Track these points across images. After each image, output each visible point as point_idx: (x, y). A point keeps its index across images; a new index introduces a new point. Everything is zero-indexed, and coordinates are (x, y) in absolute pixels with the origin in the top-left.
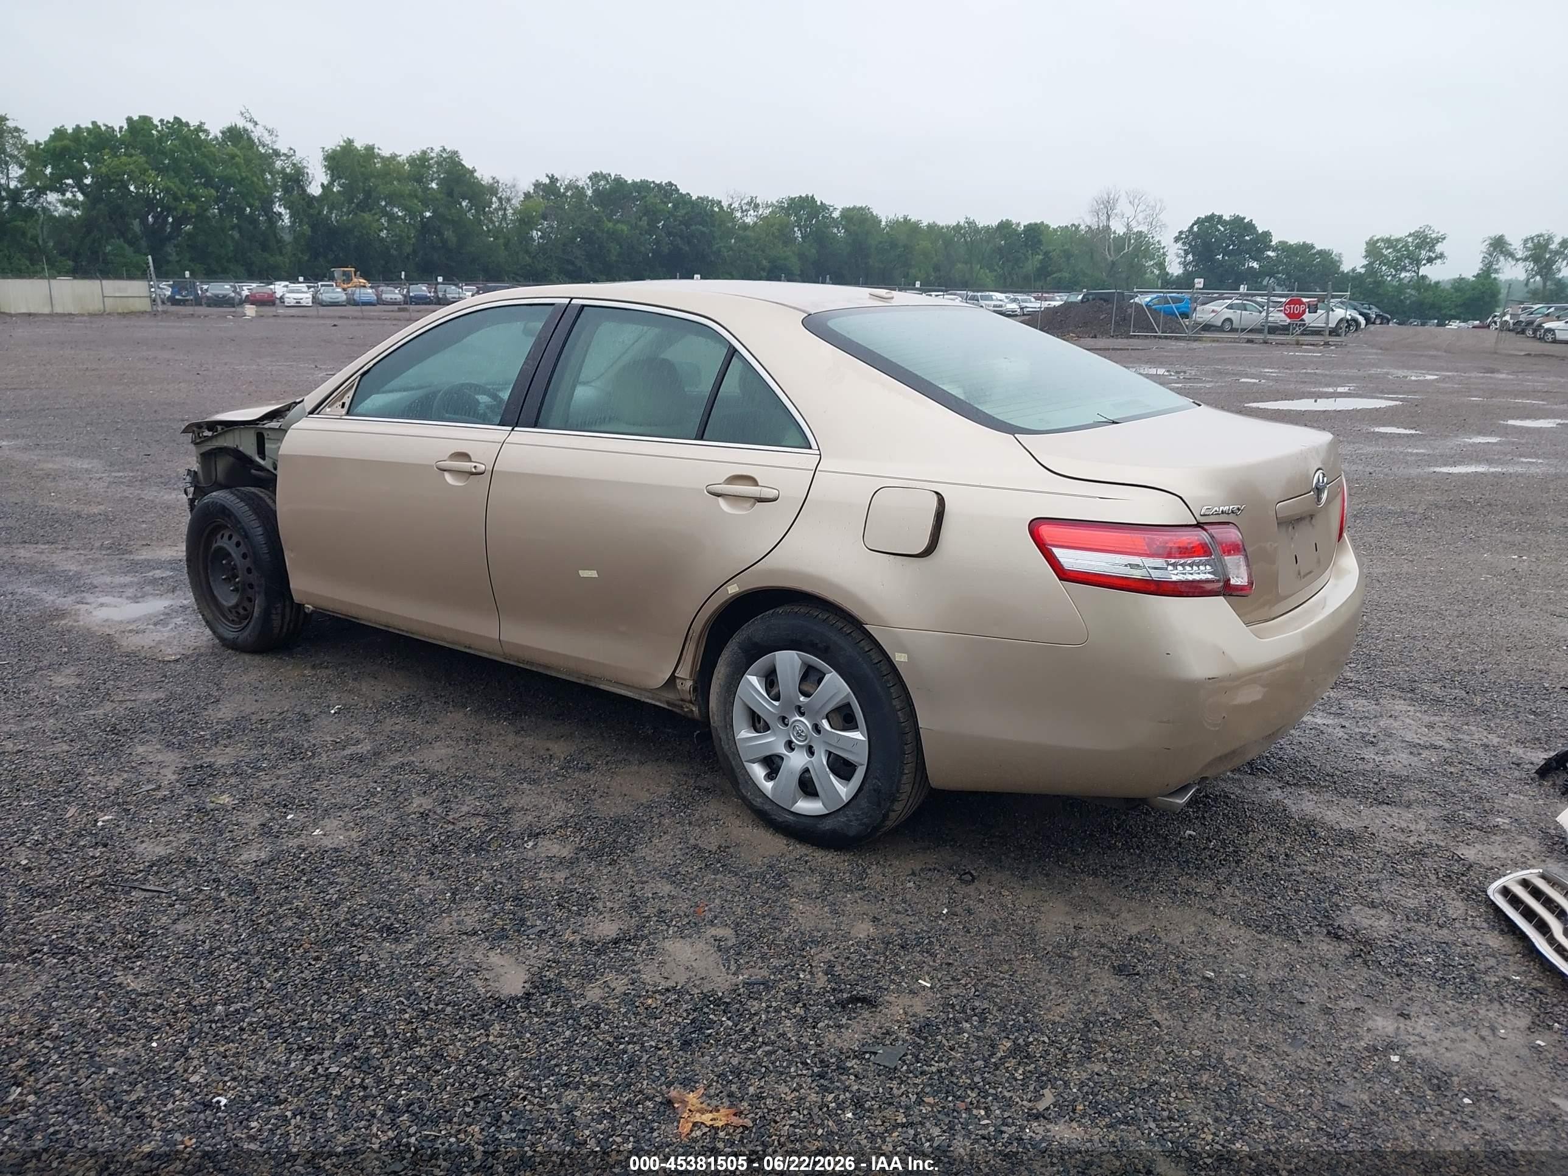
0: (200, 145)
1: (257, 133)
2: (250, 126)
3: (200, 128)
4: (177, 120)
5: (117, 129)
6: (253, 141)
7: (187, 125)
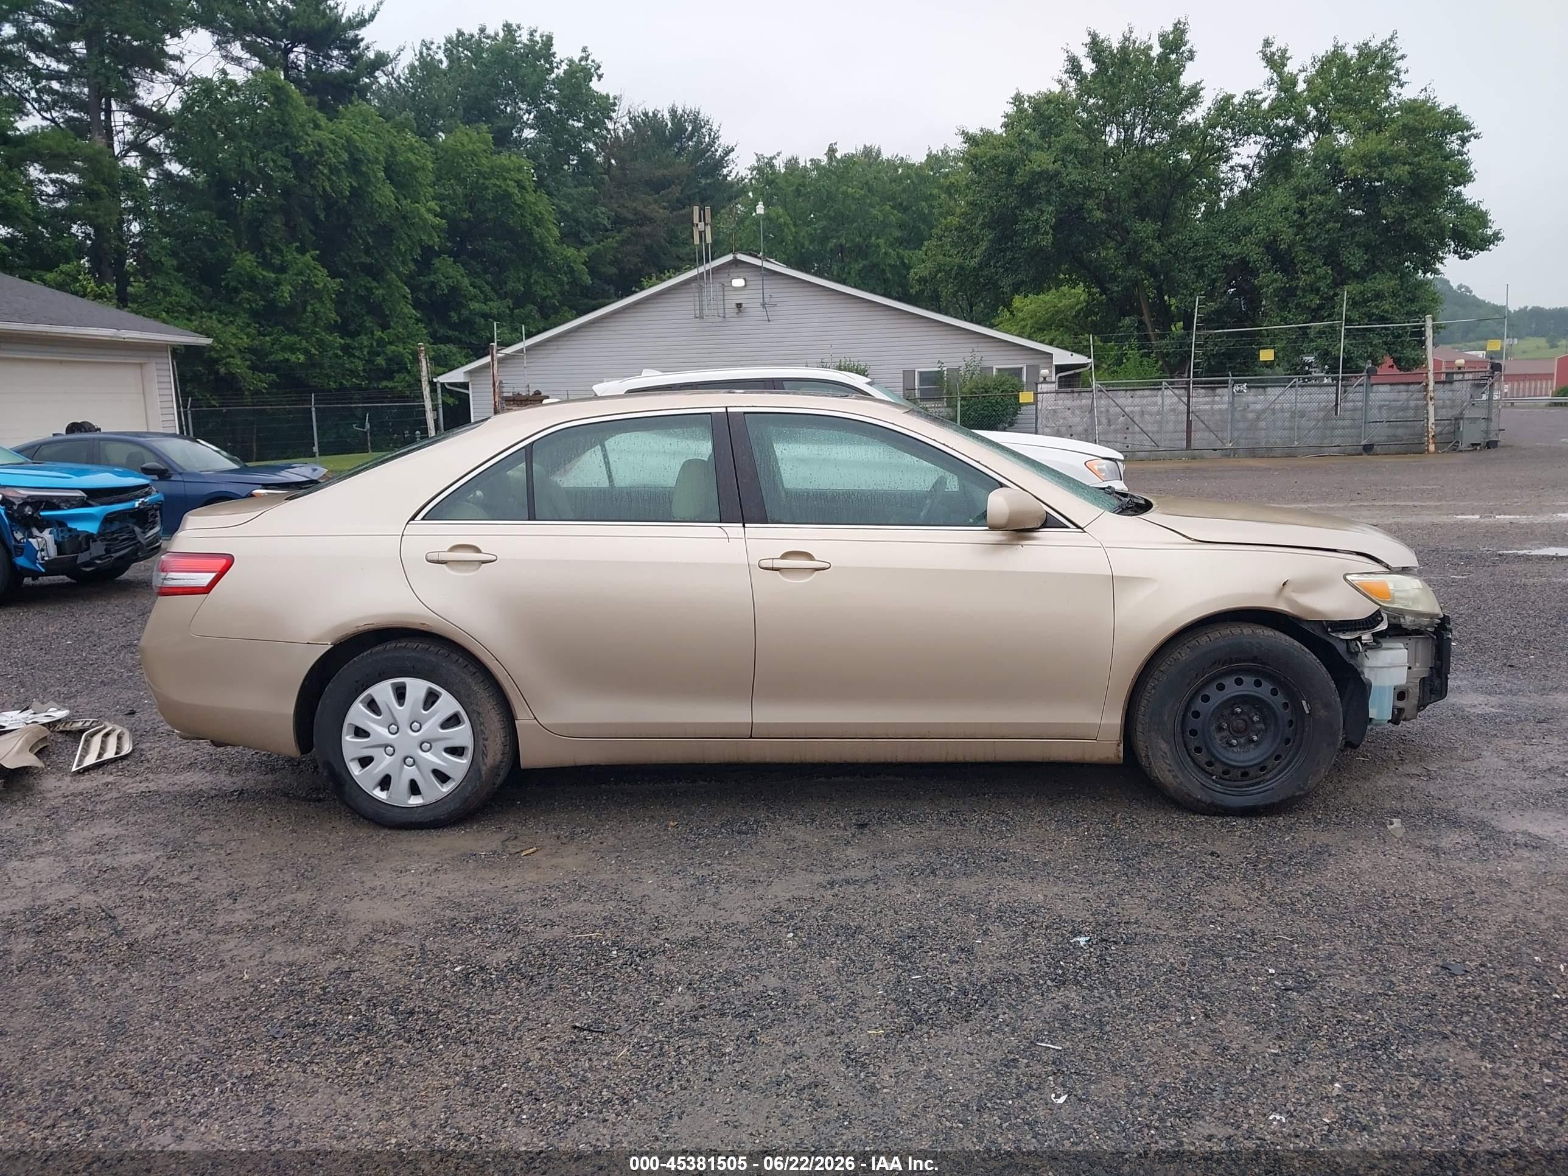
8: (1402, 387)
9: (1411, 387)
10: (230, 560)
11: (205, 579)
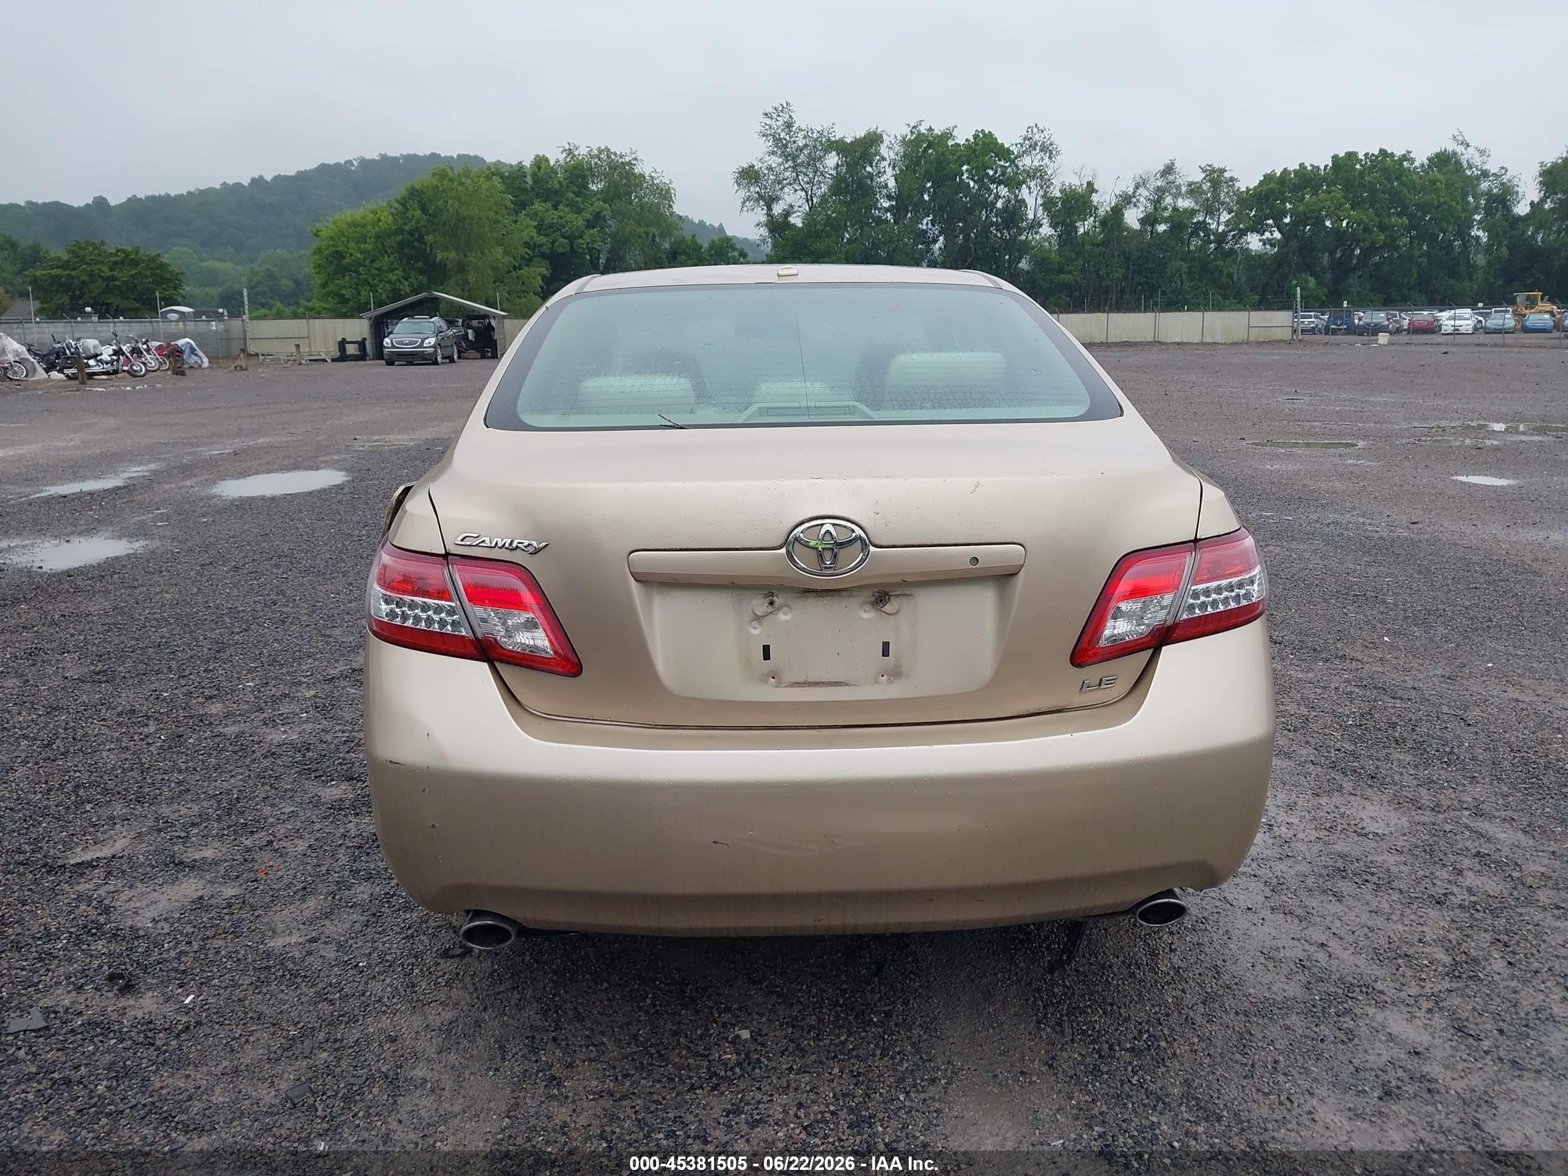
0: (1401, 175)
1: (1467, 155)
2: (1460, 149)
3: (1405, 158)
4: (1382, 152)
5: (1322, 168)
6: (1461, 164)
7: (1392, 155)
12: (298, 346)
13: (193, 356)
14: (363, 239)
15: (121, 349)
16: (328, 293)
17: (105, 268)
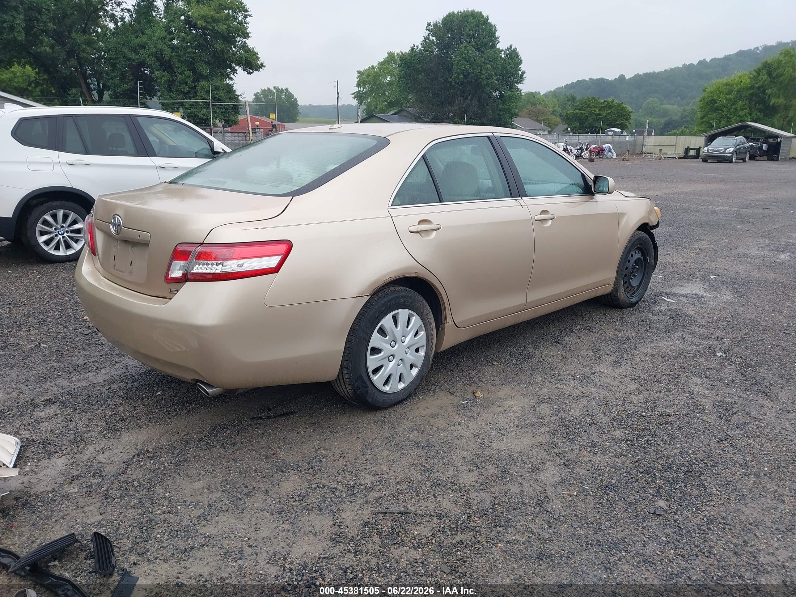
8: (236, 134)
9: (240, 134)
10: (289, 246)
11: (273, 262)
12: (661, 150)
13: (609, 152)
14: (730, 92)
15: (567, 148)
16: (704, 122)
17: (597, 110)
